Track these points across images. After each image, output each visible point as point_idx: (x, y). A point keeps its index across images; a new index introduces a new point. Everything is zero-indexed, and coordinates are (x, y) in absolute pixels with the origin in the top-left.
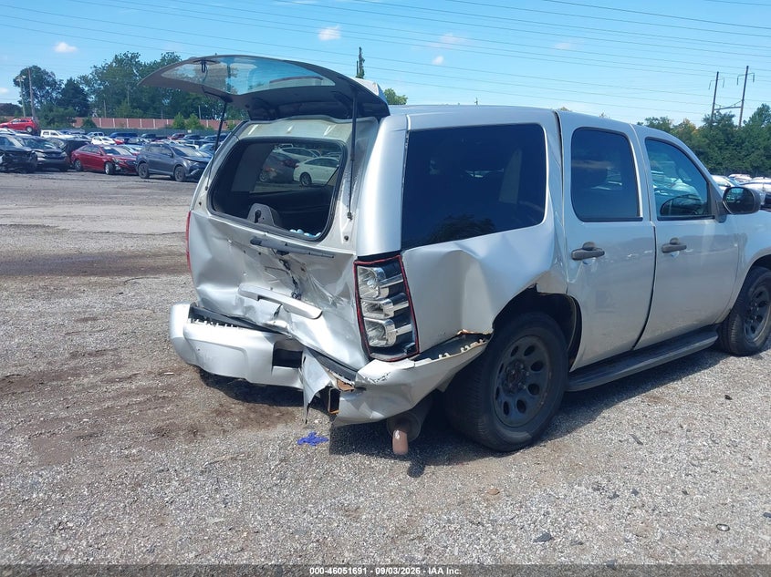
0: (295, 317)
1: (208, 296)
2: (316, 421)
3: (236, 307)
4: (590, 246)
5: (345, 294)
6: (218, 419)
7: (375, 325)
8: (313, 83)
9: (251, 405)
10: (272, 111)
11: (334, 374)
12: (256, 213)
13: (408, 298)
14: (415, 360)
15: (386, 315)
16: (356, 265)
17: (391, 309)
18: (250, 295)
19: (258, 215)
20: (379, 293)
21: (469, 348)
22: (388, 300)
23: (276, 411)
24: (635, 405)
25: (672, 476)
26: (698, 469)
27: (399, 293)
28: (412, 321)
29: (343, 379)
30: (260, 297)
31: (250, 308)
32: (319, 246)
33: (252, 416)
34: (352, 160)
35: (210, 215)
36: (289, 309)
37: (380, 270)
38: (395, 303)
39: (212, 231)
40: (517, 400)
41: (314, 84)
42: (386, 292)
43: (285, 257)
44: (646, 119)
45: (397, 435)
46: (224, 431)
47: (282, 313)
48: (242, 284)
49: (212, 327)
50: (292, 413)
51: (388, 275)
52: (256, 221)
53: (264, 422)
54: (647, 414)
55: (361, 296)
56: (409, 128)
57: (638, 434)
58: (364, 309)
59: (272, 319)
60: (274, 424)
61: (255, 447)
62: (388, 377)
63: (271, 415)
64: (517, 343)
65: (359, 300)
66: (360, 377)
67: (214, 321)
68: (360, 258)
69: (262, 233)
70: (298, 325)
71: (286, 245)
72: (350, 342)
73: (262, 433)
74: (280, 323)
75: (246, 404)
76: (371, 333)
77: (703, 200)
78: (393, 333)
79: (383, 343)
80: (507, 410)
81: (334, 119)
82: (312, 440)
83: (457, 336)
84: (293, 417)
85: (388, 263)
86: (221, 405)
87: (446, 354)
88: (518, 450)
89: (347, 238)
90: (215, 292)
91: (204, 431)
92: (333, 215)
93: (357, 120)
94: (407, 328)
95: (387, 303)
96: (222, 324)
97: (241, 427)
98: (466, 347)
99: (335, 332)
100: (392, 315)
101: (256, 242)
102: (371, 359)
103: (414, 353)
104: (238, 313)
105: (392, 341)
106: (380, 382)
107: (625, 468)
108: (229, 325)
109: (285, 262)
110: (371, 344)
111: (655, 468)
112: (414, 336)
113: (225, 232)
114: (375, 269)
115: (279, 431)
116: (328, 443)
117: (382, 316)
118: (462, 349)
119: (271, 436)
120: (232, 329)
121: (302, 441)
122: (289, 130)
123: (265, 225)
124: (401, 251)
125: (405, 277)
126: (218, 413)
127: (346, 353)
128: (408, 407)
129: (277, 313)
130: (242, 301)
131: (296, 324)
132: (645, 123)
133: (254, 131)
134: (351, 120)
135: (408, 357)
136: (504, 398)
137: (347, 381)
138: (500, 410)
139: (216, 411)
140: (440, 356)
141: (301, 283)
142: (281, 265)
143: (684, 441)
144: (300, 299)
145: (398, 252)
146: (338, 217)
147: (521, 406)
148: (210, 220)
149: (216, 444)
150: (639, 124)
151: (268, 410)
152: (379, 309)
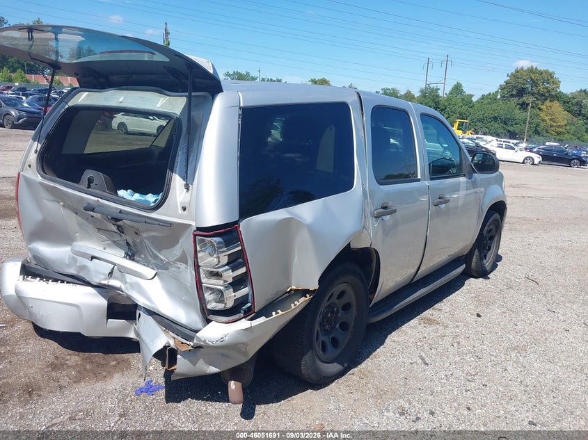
0: (129, 278)
1: (40, 254)
2: (151, 368)
3: (69, 266)
4: (386, 205)
5: (183, 259)
6: (54, 374)
7: (213, 290)
8: (146, 57)
9: (87, 354)
10: (102, 80)
11: (171, 333)
12: (89, 179)
13: (245, 264)
14: (251, 320)
15: (225, 281)
16: (195, 236)
17: (229, 275)
18: (83, 255)
19: (90, 181)
20: (219, 262)
21: (298, 304)
22: (227, 267)
23: (112, 359)
24: (414, 327)
25: (456, 393)
26: (473, 384)
27: (237, 260)
28: (249, 284)
29: (180, 339)
30: (93, 258)
31: (83, 267)
32: (154, 215)
33: (88, 367)
34: (189, 133)
35: (40, 178)
36: (123, 270)
37: (218, 239)
38: (234, 269)
39: (43, 194)
40: (331, 337)
41: (146, 59)
42: (225, 260)
43: (119, 223)
44: (382, 89)
45: (233, 385)
46: (61, 388)
47: (116, 273)
48: (74, 243)
49: (45, 283)
50: (127, 361)
51: (228, 244)
52: (89, 187)
53: (99, 373)
54: (426, 335)
55: (200, 264)
56: (242, 105)
57: (423, 355)
58: (202, 275)
59: (105, 279)
60: (110, 375)
61: (93, 403)
62: (227, 338)
63: (107, 364)
64: (332, 291)
65: (197, 267)
66: (199, 339)
67: (48, 278)
68: (199, 229)
69: (96, 199)
70: (133, 286)
71: (120, 212)
72: (186, 304)
73: (99, 385)
74: (114, 283)
75: (82, 354)
76: (208, 296)
77: (456, 160)
78: (231, 297)
79: (220, 306)
80: (324, 349)
81: (166, 92)
82: (149, 389)
83: (287, 292)
84: (128, 365)
85: (228, 233)
86: (56, 358)
87: (279, 311)
88: (333, 381)
89: (184, 209)
90: (48, 250)
91: (40, 389)
92: (169, 186)
93: (193, 94)
94: (245, 291)
95: (226, 270)
96: (56, 280)
97: (78, 381)
98: (296, 302)
99: (170, 293)
100: (231, 280)
101: (90, 208)
102: (208, 321)
103: (251, 314)
104: (72, 271)
105: (230, 304)
106: (219, 343)
107: (420, 389)
108: (62, 282)
109: (119, 227)
110: (209, 307)
111: (442, 387)
112: (250, 298)
113: (57, 196)
114: (215, 239)
115: (117, 382)
116: (164, 390)
117: (221, 282)
118: (292, 305)
119: (109, 388)
120: (65, 285)
121: (139, 391)
122: (121, 100)
123: (97, 191)
124: (239, 220)
125: (242, 245)
126: (54, 367)
127: (183, 314)
128: (243, 360)
129: (111, 273)
130: (75, 260)
131: (131, 285)
132: (381, 92)
133: (84, 98)
134: (187, 94)
135: (244, 317)
136: (322, 338)
137: (184, 341)
138: (318, 349)
139: (52, 364)
140: (274, 313)
141: (135, 245)
142: (114, 228)
143: (457, 358)
144: (133, 260)
145: (236, 223)
146: (175, 188)
147: (335, 342)
148: (40, 183)
149: (53, 402)
150: (377, 92)
151: (104, 359)
152: (217, 275)
